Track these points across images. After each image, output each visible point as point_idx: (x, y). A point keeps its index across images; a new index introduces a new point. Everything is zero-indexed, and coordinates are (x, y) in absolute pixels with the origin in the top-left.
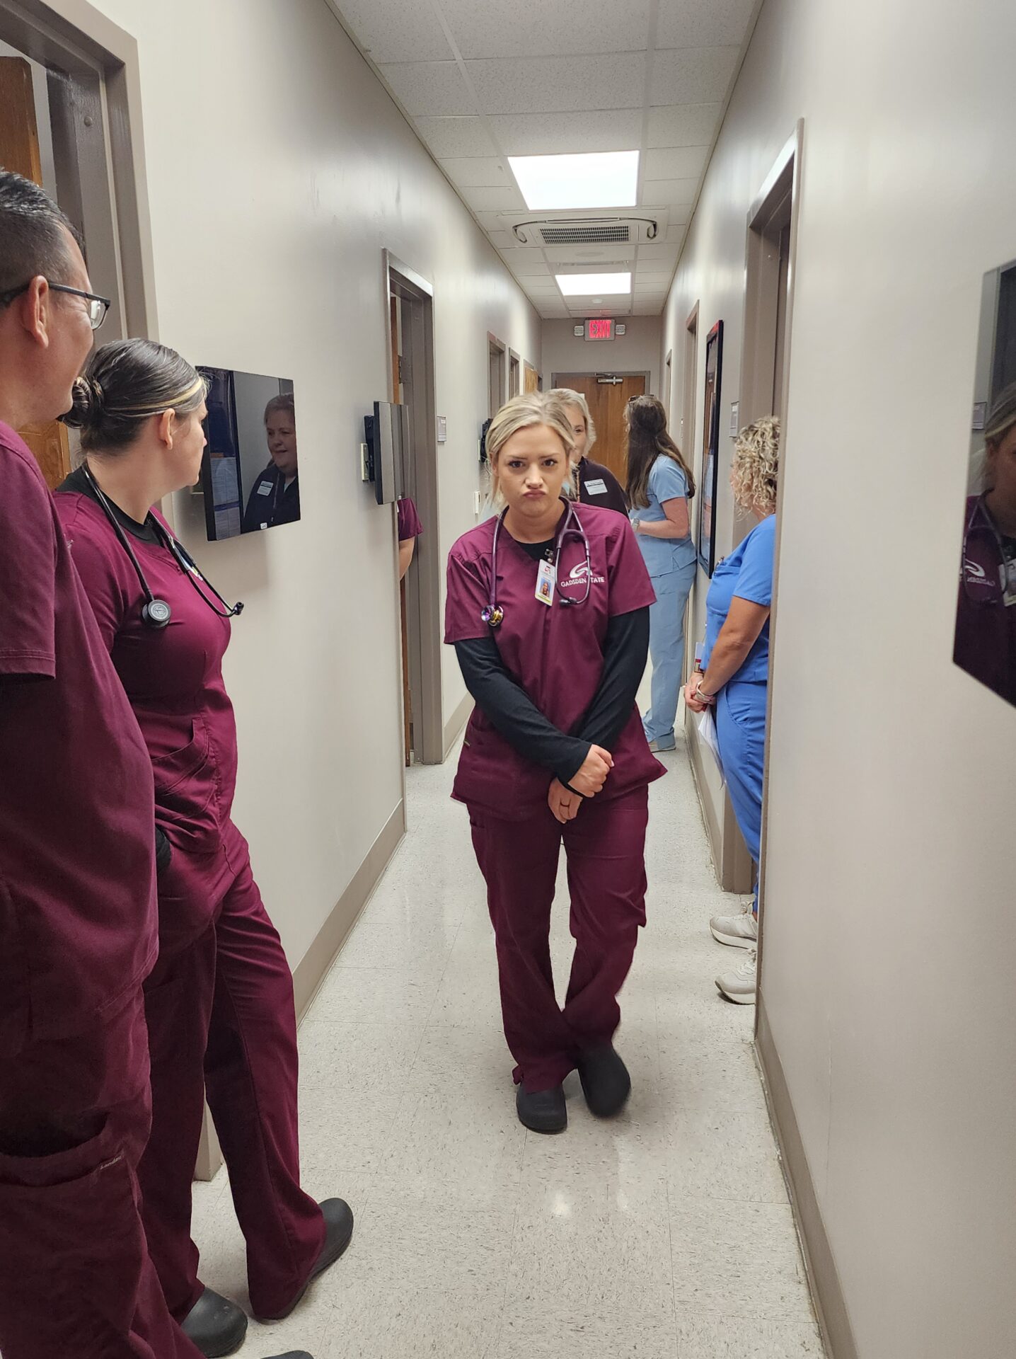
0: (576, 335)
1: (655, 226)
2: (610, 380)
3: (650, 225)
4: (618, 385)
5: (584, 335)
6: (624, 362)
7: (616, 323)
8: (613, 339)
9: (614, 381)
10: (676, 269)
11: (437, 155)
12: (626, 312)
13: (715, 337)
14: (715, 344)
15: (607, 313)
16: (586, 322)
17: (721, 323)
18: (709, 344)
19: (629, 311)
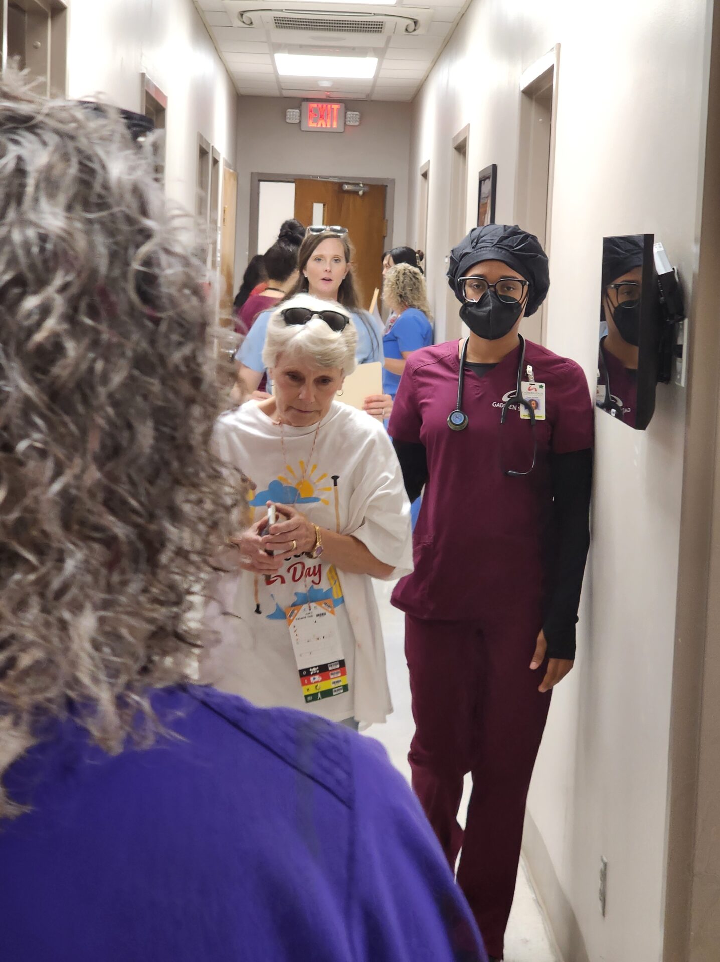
0: (288, 121)
1: (416, 22)
3: (411, 22)
5: (300, 122)
7: (347, 109)
8: (342, 131)
10: (439, 56)
12: (362, 96)
13: (488, 178)
14: (488, 185)
15: (335, 95)
16: (304, 104)
17: (495, 167)
18: (481, 181)
19: (368, 95)
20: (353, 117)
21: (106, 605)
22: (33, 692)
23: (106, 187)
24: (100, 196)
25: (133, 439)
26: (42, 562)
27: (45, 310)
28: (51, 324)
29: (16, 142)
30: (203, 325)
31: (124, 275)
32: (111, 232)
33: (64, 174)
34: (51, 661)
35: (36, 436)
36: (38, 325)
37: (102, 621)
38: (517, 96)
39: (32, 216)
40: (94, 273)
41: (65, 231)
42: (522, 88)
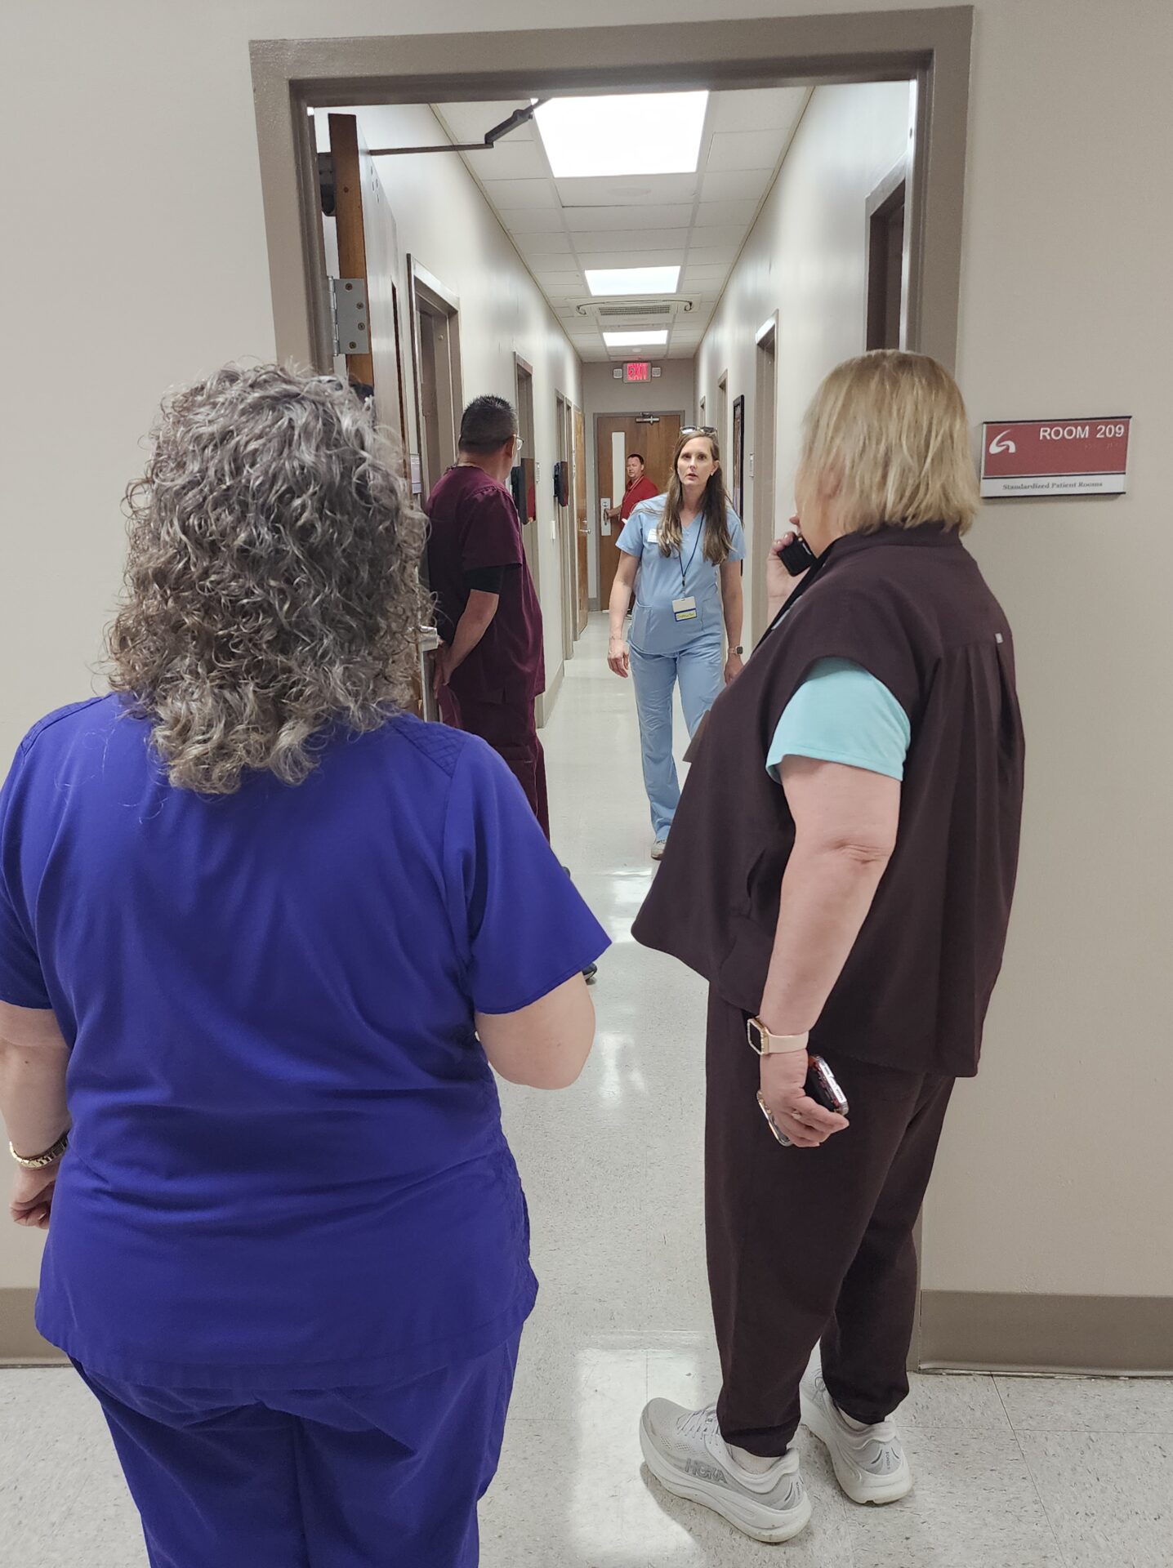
0: (615, 377)
1: (691, 304)
2: (648, 420)
3: (688, 304)
4: (655, 424)
5: (623, 377)
6: (659, 403)
7: (652, 366)
8: (650, 382)
9: (651, 420)
10: (708, 326)
11: (533, 271)
12: (661, 357)
13: (738, 405)
14: (739, 409)
15: (645, 358)
16: (625, 365)
17: (742, 397)
18: (735, 407)
19: (665, 356)
20: (656, 372)
21: (349, 661)
22: (314, 706)
23: (339, 433)
24: (336, 439)
25: (358, 573)
26: (312, 641)
27: (304, 506)
28: (306, 515)
29: (287, 408)
30: (398, 509)
31: (350, 483)
32: (342, 460)
33: (315, 427)
34: (320, 691)
35: (304, 575)
36: (301, 514)
37: (346, 669)
38: (754, 347)
39: (297, 454)
40: (331, 484)
41: (314, 463)
42: (757, 342)
